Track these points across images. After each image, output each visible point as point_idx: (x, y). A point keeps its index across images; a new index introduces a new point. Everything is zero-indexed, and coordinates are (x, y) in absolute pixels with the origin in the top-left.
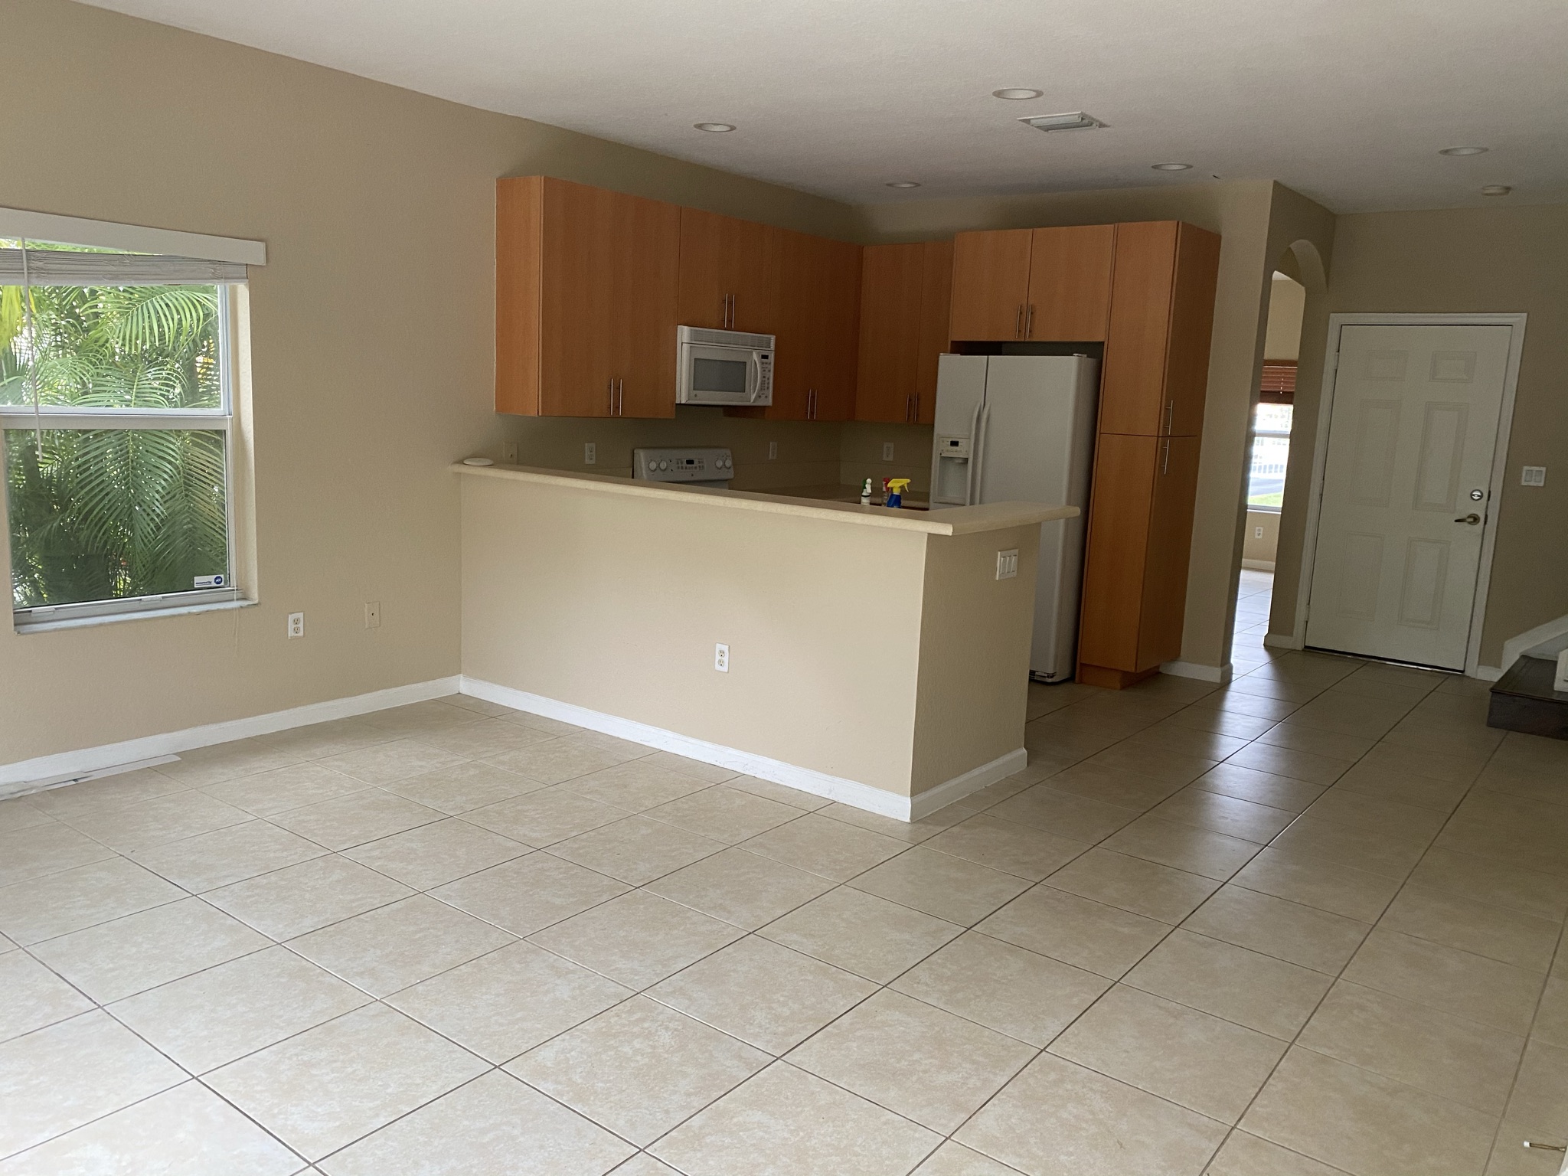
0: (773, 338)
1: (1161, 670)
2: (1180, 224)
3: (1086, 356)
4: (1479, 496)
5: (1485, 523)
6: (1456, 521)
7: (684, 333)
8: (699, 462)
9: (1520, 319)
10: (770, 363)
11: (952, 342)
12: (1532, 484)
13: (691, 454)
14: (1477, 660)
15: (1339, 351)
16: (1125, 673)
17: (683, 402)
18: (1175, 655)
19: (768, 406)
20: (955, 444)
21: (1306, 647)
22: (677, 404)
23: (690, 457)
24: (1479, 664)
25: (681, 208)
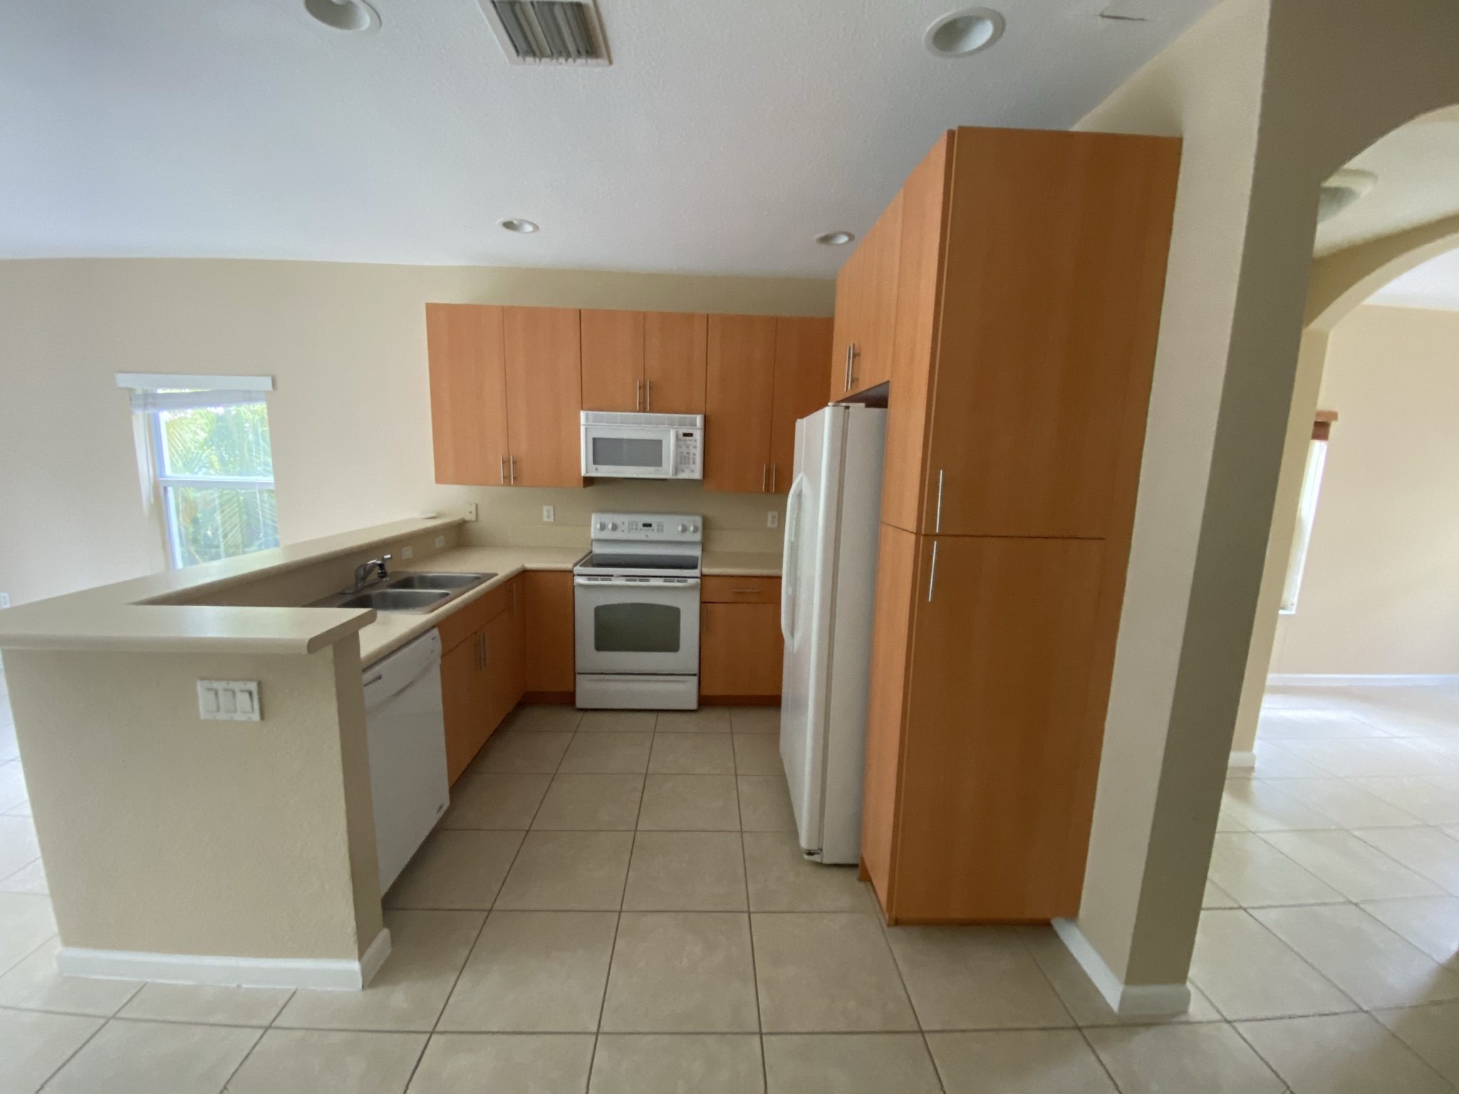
0: (698, 419)
3: (862, 404)
7: (583, 414)
8: (658, 526)
10: (695, 441)
13: (647, 519)
19: (699, 480)
22: (582, 477)
23: (648, 522)
25: (580, 311)
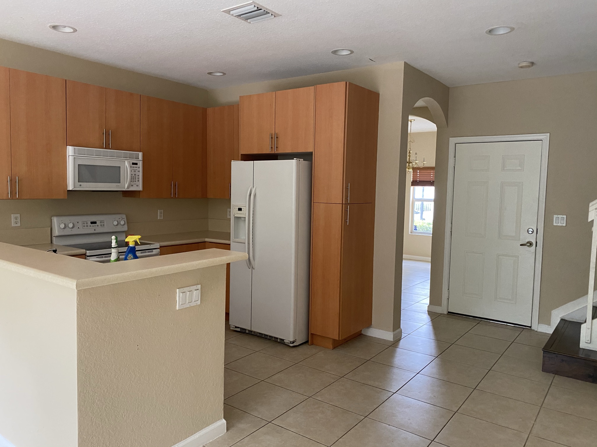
0: (140, 154)
1: (362, 332)
2: (348, 83)
3: (303, 159)
4: (532, 231)
5: (536, 246)
6: (521, 245)
7: (70, 150)
8: (101, 223)
9: (545, 137)
10: (139, 167)
11: (241, 154)
12: (560, 224)
13: (93, 219)
14: (537, 322)
15: (455, 157)
16: (334, 340)
17: (70, 189)
18: (369, 324)
19: (141, 191)
20: (240, 209)
21: (449, 312)
22: (68, 191)
23: (94, 220)
24: (538, 323)
25: (66, 80)
